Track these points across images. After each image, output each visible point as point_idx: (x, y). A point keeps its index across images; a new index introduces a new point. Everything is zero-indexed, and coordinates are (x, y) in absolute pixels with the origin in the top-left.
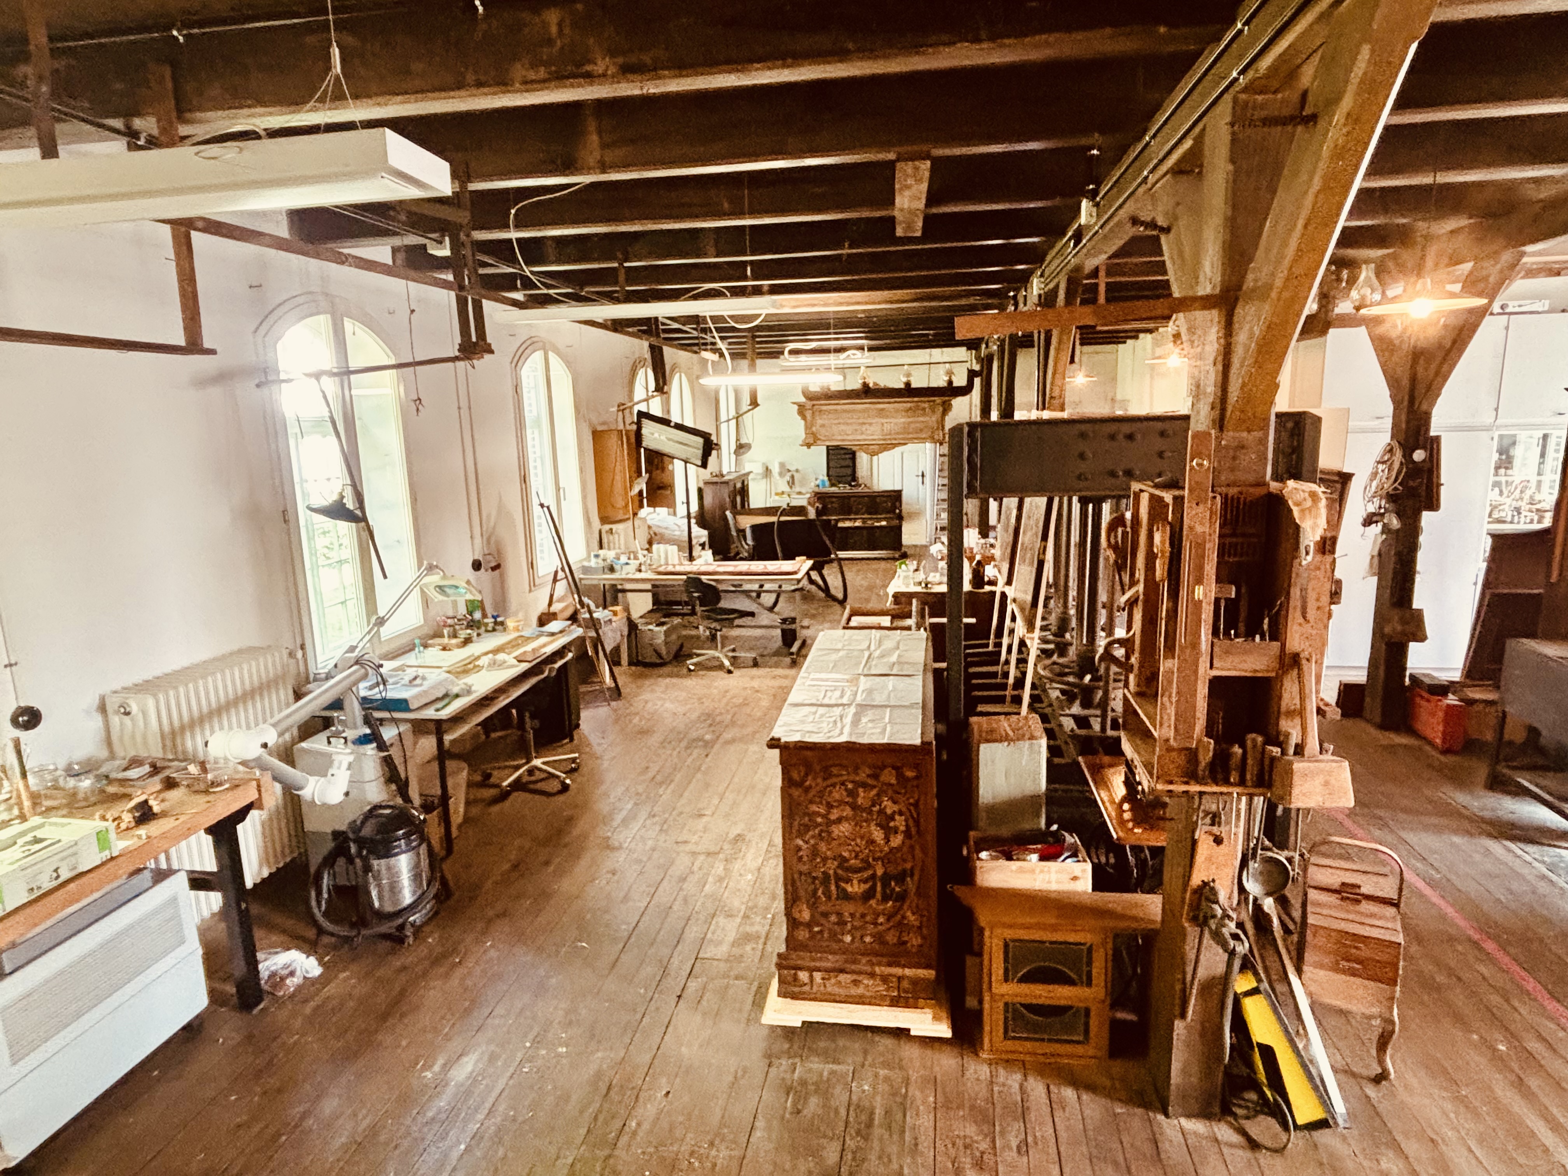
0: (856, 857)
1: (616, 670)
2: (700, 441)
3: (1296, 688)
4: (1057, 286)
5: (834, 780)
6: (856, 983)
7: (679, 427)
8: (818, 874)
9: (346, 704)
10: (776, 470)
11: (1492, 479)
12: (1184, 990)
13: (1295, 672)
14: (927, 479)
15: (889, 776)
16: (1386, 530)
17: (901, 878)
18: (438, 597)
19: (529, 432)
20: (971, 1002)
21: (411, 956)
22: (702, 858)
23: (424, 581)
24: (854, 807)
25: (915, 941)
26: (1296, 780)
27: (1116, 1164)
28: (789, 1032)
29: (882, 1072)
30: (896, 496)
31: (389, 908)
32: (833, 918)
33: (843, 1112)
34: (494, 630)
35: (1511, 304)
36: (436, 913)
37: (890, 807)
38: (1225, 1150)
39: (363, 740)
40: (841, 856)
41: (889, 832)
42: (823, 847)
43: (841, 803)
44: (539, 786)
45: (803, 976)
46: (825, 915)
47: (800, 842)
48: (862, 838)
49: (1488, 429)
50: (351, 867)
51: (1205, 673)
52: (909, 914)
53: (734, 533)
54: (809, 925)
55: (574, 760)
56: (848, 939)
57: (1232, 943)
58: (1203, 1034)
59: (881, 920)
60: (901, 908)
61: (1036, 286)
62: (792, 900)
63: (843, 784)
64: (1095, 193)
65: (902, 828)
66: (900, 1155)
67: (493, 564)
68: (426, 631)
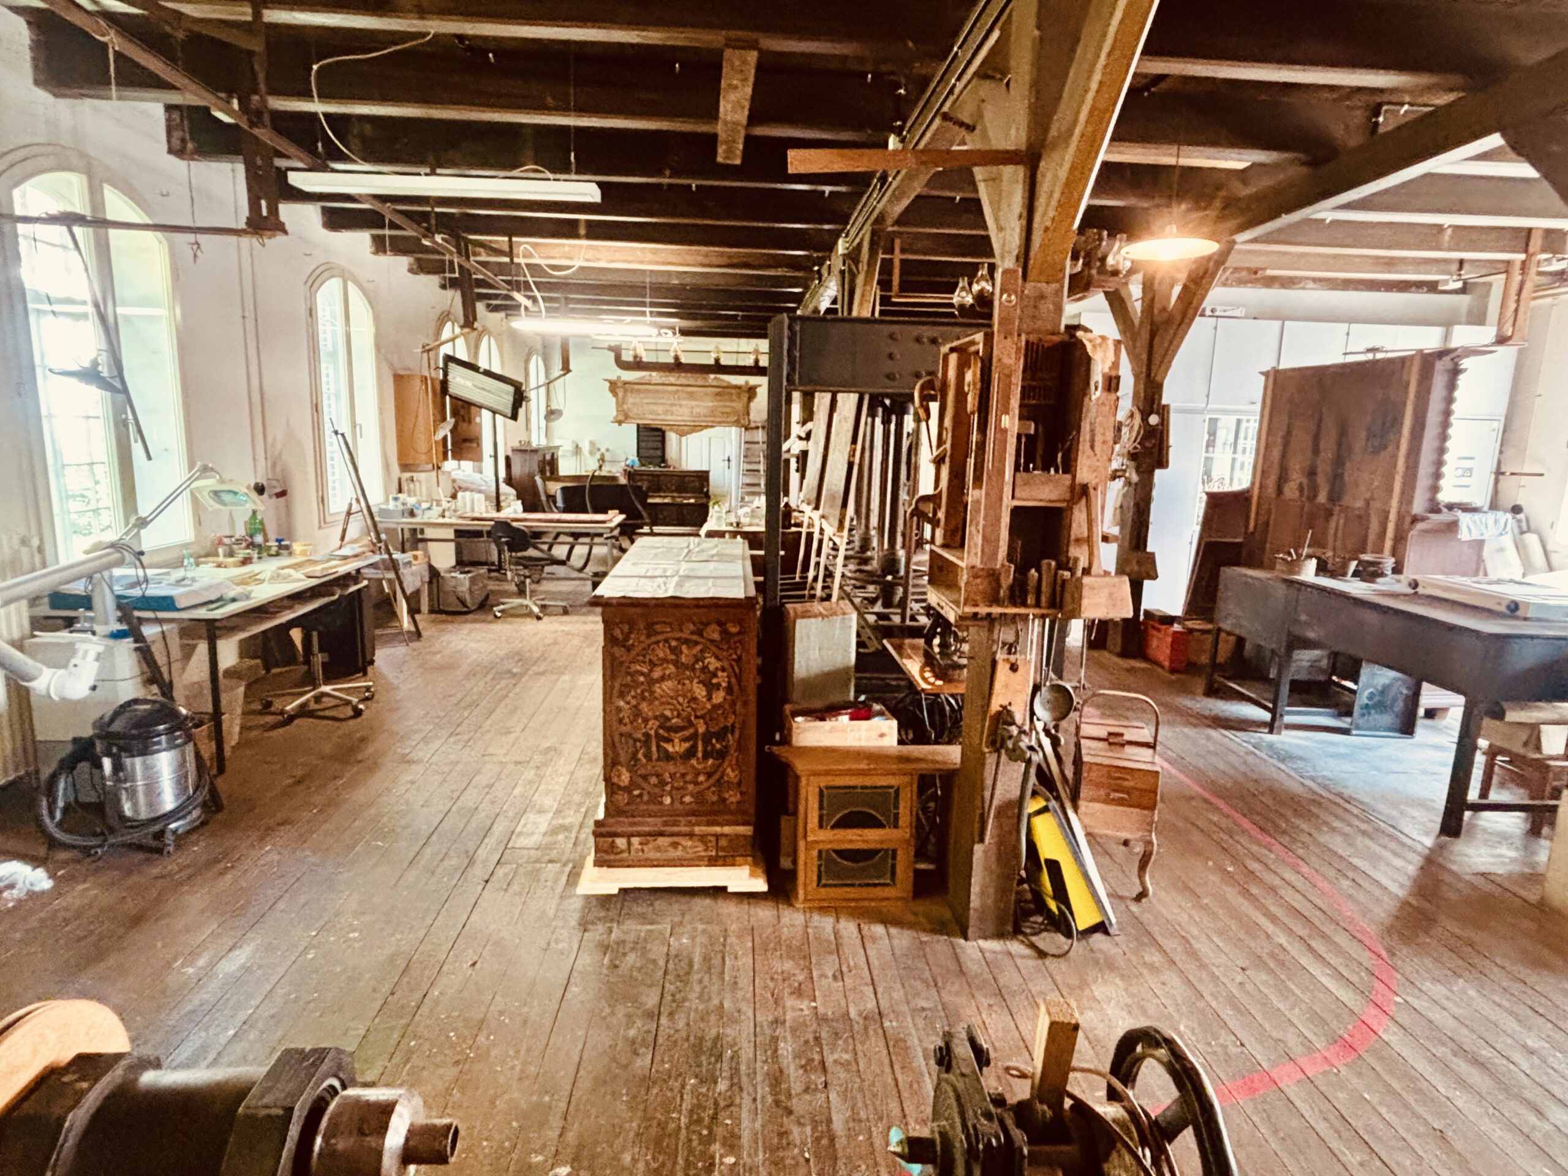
0: (678, 716)
1: (417, 617)
2: (511, 389)
3: (1084, 516)
4: (860, 245)
5: (660, 637)
6: (675, 845)
7: (488, 373)
8: (639, 735)
9: (97, 602)
10: (586, 448)
11: (1204, 455)
12: (982, 815)
13: (1083, 502)
14: (733, 463)
15: (713, 633)
16: (1128, 483)
17: (721, 735)
18: (212, 505)
19: (323, 366)
20: (785, 863)
21: (171, 864)
22: (511, 767)
23: (193, 486)
24: (676, 663)
25: (733, 797)
26: (1086, 592)
27: (925, 981)
28: (605, 900)
29: (700, 927)
30: (703, 477)
31: (144, 814)
32: (654, 780)
33: (662, 963)
34: (277, 554)
35: (1218, 308)
36: (204, 824)
37: (713, 663)
38: (1019, 961)
39: (117, 635)
40: (663, 715)
41: (711, 688)
42: (644, 707)
43: (665, 660)
44: (327, 713)
45: (621, 842)
46: (645, 777)
47: (622, 703)
48: (684, 696)
49: (1201, 412)
50: (95, 771)
51: (1008, 503)
52: (729, 770)
53: (543, 498)
54: (628, 789)
55: (368, 689)
56: (668, 800)
57: (1028, 754)
58: (999, 856)
59: (701, 778)
60: (719, 766)
61: (841, 246)
62: (611, 763)
63: (666, 641)
64: (901, 128)
65: (724, 685)
66: (721, 991)
67: (278, 490)
68: (197, 549)
